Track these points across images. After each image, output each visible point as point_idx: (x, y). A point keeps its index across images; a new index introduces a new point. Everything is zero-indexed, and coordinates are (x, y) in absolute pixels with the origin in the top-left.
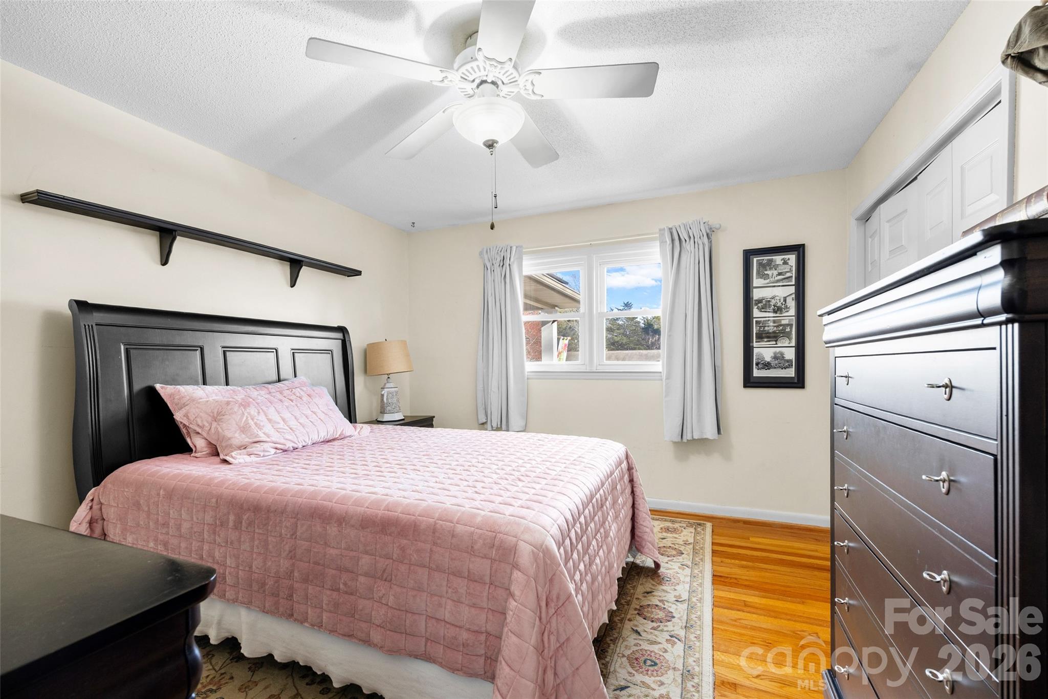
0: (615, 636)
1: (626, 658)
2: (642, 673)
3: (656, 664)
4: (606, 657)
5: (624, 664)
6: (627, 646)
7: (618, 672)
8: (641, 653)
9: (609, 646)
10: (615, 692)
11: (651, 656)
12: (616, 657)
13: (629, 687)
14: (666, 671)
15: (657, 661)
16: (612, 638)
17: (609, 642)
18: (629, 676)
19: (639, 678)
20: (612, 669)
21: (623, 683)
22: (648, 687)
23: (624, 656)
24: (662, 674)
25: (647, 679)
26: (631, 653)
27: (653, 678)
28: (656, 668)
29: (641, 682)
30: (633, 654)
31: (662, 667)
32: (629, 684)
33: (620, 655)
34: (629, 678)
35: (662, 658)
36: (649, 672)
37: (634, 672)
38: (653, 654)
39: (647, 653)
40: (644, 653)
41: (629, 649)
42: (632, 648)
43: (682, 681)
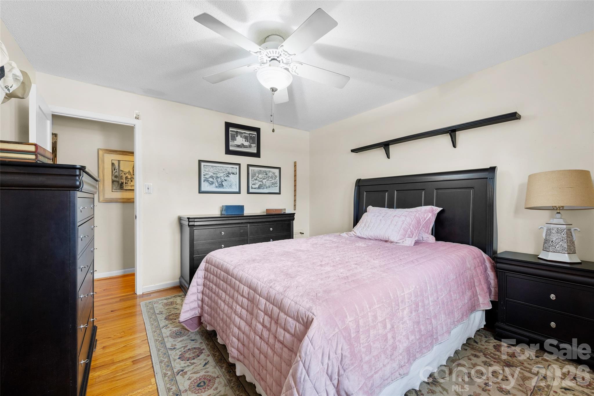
0: (232, 384)
1: (216, 377)
2: (202, 376)
3: (198, 386)
4: (225, 370)
5: (214, 374)
6: (221, 383)
7: (213, 368)
8: (210, 386)
9: (229, 376)
10: (207, 361)
11: (203, 388)
12: (221, 374)
13: (203, 367)
14: (190, 386)
15: (198, 388)
16: (232, 381)
17: (232, 378)
18: (207, 371)
19: (202, 373)
20: (217, 367)
21: (207, 366)
22: (195, 373)
23: (218, 377)
24: (191, 383)
25: (198, 375)
26: (215, 382)
27: (195, 378)
28: (197, 384)
29: (200, 373)
30: (214, 382)
31: (193, 387)
32: (204, 368)
33: (219, 376)
34: (206, 370)
35: (197, 392)
36: (198, 379)
37: (206, 374)
38: (203, 390)
39: (207, 389)
40: (209, 387)
41: (218, 383)
42: (217, 385)
43: (179, 388)
